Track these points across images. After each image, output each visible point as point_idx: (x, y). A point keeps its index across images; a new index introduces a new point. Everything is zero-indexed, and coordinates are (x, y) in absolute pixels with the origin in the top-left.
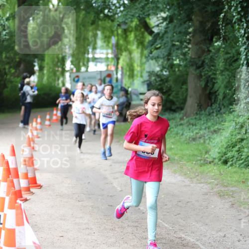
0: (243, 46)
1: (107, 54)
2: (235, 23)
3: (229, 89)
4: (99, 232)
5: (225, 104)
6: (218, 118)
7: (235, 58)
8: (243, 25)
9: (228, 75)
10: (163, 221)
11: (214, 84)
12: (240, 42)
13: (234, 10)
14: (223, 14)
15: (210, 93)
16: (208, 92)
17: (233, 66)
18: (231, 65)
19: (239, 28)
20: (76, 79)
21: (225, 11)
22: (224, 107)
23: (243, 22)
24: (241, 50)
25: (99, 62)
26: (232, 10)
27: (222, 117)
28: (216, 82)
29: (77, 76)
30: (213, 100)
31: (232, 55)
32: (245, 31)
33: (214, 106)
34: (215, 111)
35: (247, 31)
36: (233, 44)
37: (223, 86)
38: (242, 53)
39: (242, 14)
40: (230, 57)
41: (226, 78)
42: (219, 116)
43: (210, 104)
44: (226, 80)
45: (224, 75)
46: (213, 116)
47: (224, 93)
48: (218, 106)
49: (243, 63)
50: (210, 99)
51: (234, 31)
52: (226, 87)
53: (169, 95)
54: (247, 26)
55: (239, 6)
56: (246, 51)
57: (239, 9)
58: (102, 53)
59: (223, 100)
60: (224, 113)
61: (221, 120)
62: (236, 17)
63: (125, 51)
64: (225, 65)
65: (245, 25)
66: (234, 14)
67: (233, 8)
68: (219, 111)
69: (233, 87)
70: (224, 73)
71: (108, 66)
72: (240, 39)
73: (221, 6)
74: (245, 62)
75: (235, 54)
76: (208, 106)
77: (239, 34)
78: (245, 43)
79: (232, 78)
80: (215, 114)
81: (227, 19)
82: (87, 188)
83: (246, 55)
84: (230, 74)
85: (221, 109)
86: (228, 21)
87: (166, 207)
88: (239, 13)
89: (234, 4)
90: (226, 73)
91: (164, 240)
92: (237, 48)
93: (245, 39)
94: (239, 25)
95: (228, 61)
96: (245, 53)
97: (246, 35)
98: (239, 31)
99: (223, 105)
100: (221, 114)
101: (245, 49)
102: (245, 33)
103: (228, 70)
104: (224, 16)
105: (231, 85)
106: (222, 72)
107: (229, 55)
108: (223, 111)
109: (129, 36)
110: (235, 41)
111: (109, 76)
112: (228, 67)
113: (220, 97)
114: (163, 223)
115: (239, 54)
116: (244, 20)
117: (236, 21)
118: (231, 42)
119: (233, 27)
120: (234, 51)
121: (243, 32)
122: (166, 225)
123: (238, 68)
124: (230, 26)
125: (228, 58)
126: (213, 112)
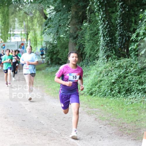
0: (101, 25)
1: (21, 32)
2: (96, 12)
3: (92, 51)
4: (17, 136)
5: (91, 60)
6: (87, 68)
7: (96, 33)
8: (101, 13)
9: (92, 43)
10: (55, 129)
11: (84, 48)
12: (99, 23)
13: (95, 4)
14: (89, 7)
15: (82, 54)
16: (80, 53)
17: (95, 38)
18: (94, 37)
19: (99, 15)
20: (3, 47)
21: (90, 5)
22: (90, 61)
23: (101, 11)
24: (99, 28)
25: (17, 36)
26: (94, 4)
27: (89, 67)
28: (85, 47)
29: (4, 45)
30: (83, 58)
31: (94, 31)
32: (102, 16)
33: (84, 61)
34: (84, 64)
35: (103, 16)
36: (95, 25)
37: (89, 49)
38: (100, 30)
39: (100, 6)
40: (93, 32)
41: (91, 44)
42: (87, 67)
43: (82, 60)
44: (91, 46)
45: (90, 43)
46: (84, 67)
47: (90, 53)
48: (87, 61)
49: (101, 35)
50: (82, 57)
51: (95, 16)
52: (91, 50)
53: (58, 55)
54: (103, 14)
55: (98, 2)
56: (103, 28)
57: (98, 4)
58: (19, 31)
59: (89, 57)
60: (90, 65)
61: (88, 69)
62: (96, 8)
63: (32, 30)
64: (91, 37)
65: (102, 13)
66: (96, 7)
67: (95, 3)
68: (87, 64)
69: (95, 50)
70: (89, 42)
71: (22, 39)
72: (99, 22)
73: (87, 3)
74: (102, 35)
75: (96, 30)
76: (81, 61)
77: (98, 19)
78: (102, 23)
79: (95, 44)
80: (85, 66)
81: (91, 10)
82: (10, 111)
83: (103, 30)
84: (93, 42)
85: (88, 63)
86: (92, 11)
87: (56, 121)
88: (98, 6)
89: (95, 1)
90: (91, 42)
91: (56, 141)
92: (97, 27)
93: (102, 21)
94: (98, 13)
95: (92, 34)
96: (102, 30)
97: (103, 19)
98: (98, 17)
99: (89, 60)
100: (89, 66)
101: (102, 27)
102: (102, 18)
103: (92, 40)
104: (90, 8)
105: (94, 49)
106: (89, 41)
107: (93, 31)
108: (89, 64)
109: (34, 21)
110: (96, 23)
111: (22, 44)
112: (92, 38)
113: (88, 56)
114: (55, 130)
115: (99, 30)
116: (101, 10)
117: (97, 11)
118: (93, 24)
119: (95, 14)
120: (95, 29)
121: (101, 17)
122: (57, 132)
123: (98, 39)
124: (93, 14)
125: (92, 33)
126: (84, 65)
